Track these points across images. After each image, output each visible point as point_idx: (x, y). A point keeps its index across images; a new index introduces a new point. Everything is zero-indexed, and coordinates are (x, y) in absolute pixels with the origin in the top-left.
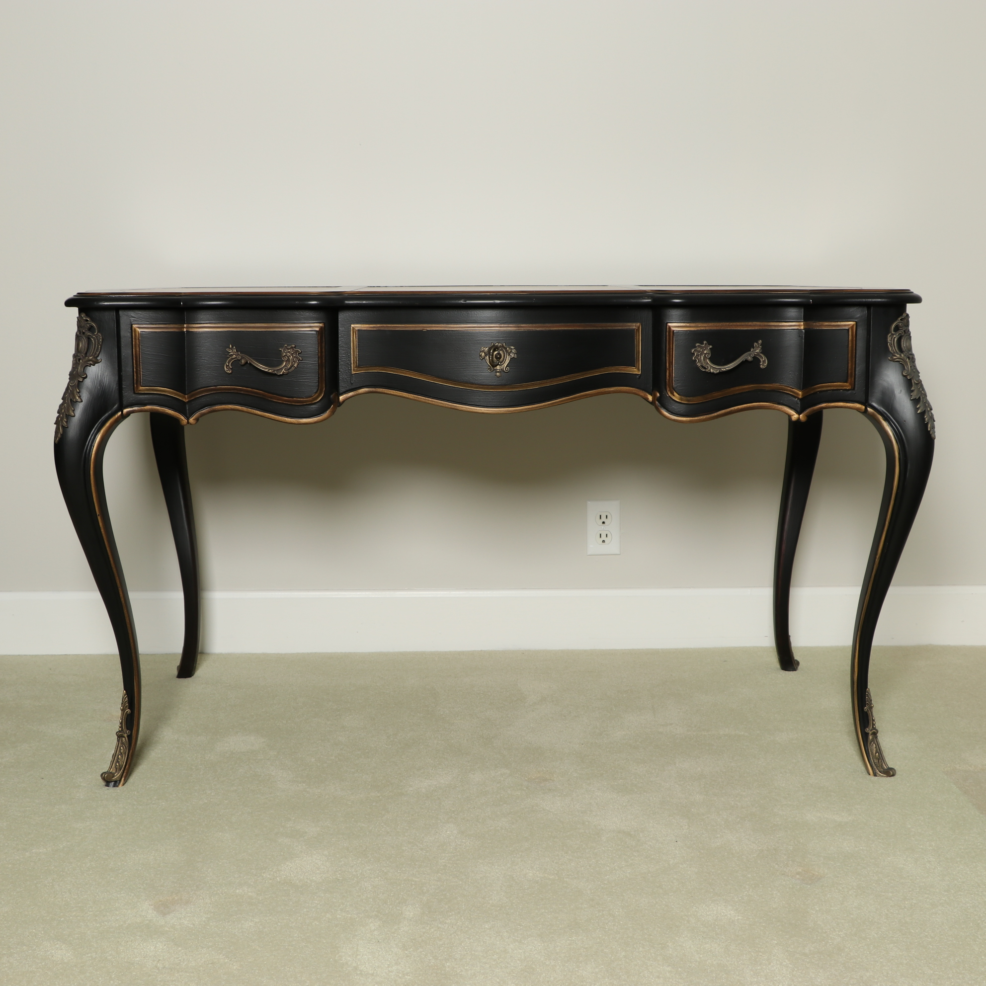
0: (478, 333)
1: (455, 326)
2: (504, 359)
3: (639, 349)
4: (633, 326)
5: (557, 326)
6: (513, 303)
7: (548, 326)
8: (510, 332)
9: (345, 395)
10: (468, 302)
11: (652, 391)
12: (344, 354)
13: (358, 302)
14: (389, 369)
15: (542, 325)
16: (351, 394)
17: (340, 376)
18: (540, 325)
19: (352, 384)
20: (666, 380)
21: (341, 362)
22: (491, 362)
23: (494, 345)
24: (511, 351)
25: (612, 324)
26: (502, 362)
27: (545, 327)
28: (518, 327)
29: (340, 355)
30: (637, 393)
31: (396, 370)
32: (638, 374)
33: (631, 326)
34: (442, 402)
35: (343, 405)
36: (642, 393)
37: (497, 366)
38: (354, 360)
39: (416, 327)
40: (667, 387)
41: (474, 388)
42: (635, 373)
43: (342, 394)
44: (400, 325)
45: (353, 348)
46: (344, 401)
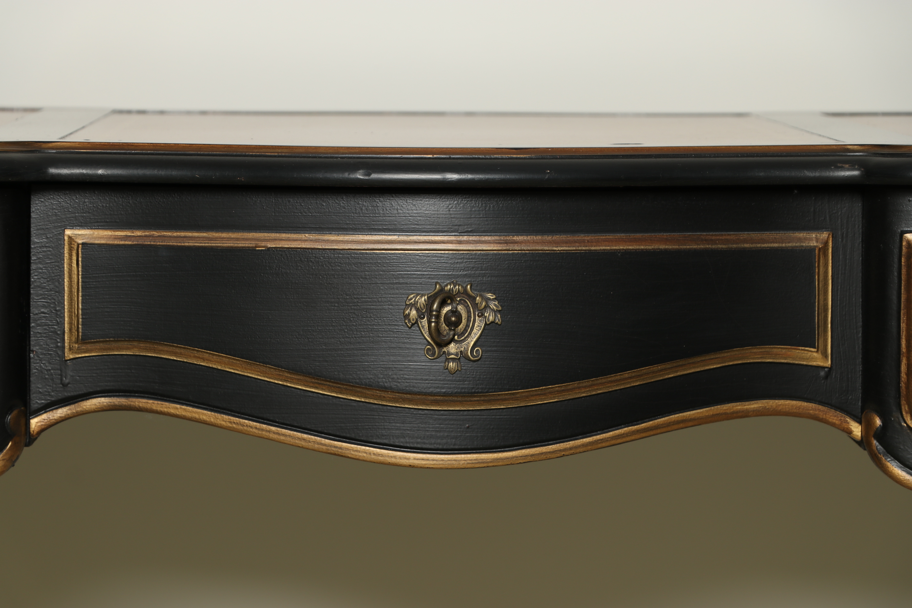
0: (399, 257)
1: (341, 238)
2: (467, 326)
3: (826, 299)
4: (811, 239)
5: (605, 241)
6: (493, 180)
7: (584, 241)
8: (485, 256)
9: (44, 416)
10: (374, 176)
11: (862, 412)
12: (44, 307)
13: (84, 171)
14: (166, 348)
15: (570, 237)
16: (61, 412)
17: (33, 365)
18: (563, 237)
19: (65, 385)
20: (899, 383)
21: (35, 329)
22: (434, 334)
23: (442, 290)
24: (487, 307)
25: (755, 235)
26: (463, 334)
27: (575, 242)
28: (506, 242)
29: (34, 310)
30: (821, 415)
31: (182, 351)
32: (823, 368)
33: (806, 239)
34: (305, 436)
35: (39, 439)
36: (834, 416)
37: (449, 343)
38: (70, 323)
39: (237, 239)
40: (903, 402)
41: (390, 401)
42: (814, 364)
43: (37, 412)
44: (196, 234)
45: (71, 292)
46: (42, 430)
